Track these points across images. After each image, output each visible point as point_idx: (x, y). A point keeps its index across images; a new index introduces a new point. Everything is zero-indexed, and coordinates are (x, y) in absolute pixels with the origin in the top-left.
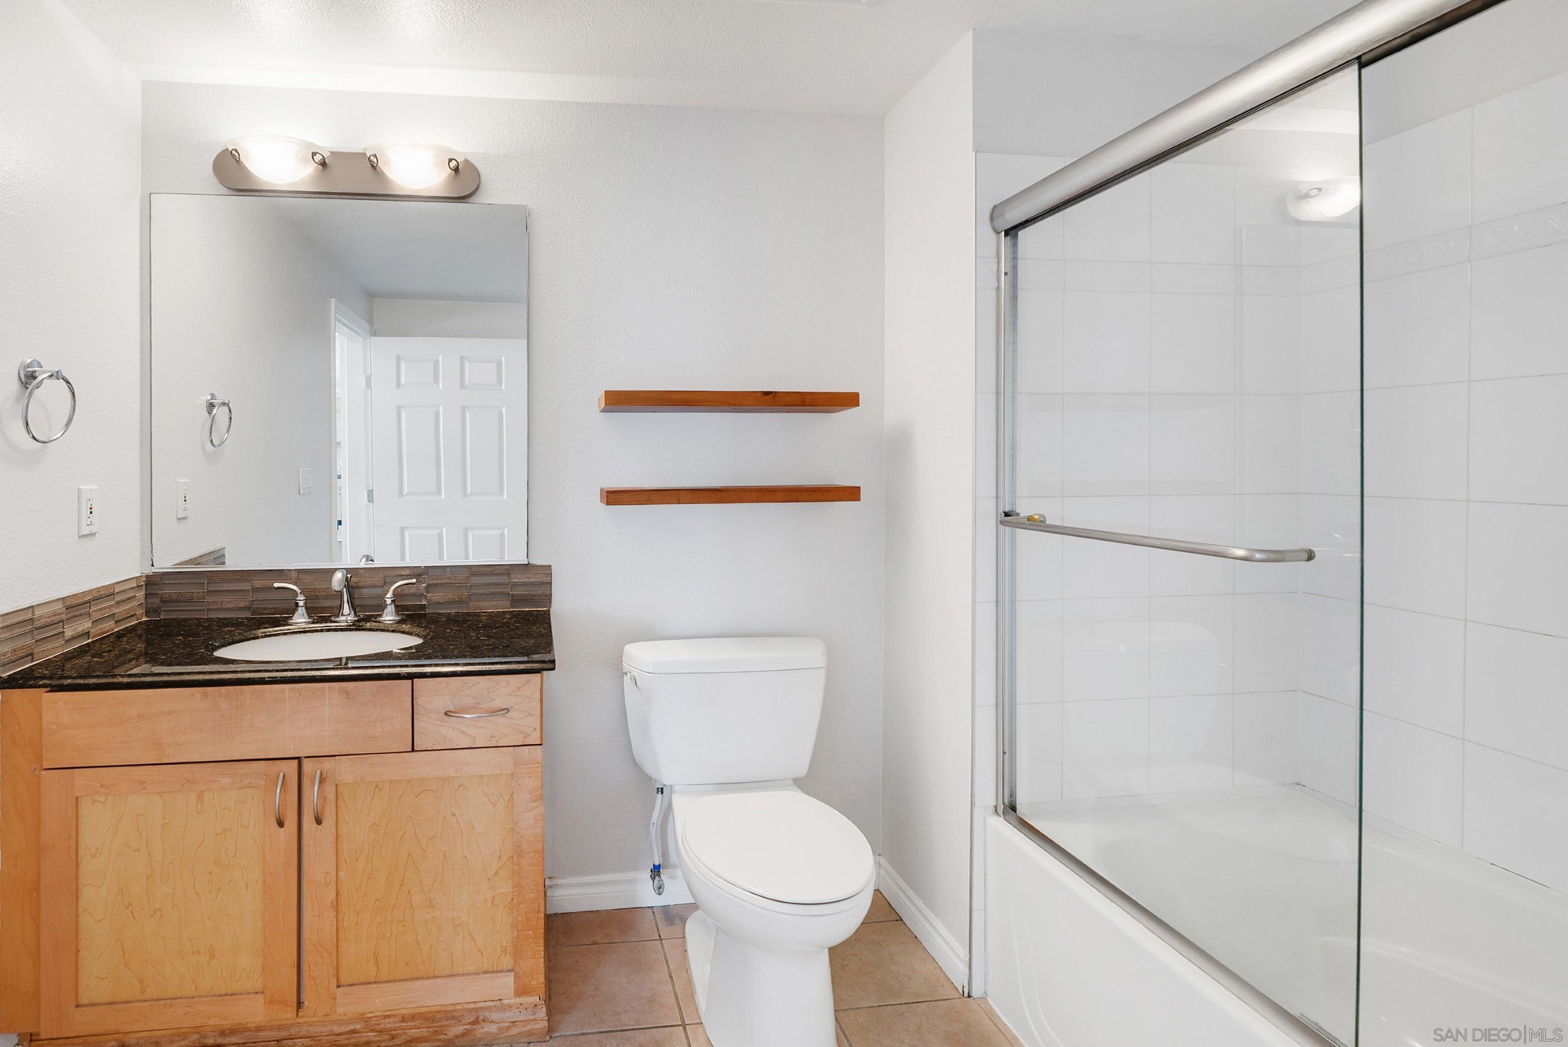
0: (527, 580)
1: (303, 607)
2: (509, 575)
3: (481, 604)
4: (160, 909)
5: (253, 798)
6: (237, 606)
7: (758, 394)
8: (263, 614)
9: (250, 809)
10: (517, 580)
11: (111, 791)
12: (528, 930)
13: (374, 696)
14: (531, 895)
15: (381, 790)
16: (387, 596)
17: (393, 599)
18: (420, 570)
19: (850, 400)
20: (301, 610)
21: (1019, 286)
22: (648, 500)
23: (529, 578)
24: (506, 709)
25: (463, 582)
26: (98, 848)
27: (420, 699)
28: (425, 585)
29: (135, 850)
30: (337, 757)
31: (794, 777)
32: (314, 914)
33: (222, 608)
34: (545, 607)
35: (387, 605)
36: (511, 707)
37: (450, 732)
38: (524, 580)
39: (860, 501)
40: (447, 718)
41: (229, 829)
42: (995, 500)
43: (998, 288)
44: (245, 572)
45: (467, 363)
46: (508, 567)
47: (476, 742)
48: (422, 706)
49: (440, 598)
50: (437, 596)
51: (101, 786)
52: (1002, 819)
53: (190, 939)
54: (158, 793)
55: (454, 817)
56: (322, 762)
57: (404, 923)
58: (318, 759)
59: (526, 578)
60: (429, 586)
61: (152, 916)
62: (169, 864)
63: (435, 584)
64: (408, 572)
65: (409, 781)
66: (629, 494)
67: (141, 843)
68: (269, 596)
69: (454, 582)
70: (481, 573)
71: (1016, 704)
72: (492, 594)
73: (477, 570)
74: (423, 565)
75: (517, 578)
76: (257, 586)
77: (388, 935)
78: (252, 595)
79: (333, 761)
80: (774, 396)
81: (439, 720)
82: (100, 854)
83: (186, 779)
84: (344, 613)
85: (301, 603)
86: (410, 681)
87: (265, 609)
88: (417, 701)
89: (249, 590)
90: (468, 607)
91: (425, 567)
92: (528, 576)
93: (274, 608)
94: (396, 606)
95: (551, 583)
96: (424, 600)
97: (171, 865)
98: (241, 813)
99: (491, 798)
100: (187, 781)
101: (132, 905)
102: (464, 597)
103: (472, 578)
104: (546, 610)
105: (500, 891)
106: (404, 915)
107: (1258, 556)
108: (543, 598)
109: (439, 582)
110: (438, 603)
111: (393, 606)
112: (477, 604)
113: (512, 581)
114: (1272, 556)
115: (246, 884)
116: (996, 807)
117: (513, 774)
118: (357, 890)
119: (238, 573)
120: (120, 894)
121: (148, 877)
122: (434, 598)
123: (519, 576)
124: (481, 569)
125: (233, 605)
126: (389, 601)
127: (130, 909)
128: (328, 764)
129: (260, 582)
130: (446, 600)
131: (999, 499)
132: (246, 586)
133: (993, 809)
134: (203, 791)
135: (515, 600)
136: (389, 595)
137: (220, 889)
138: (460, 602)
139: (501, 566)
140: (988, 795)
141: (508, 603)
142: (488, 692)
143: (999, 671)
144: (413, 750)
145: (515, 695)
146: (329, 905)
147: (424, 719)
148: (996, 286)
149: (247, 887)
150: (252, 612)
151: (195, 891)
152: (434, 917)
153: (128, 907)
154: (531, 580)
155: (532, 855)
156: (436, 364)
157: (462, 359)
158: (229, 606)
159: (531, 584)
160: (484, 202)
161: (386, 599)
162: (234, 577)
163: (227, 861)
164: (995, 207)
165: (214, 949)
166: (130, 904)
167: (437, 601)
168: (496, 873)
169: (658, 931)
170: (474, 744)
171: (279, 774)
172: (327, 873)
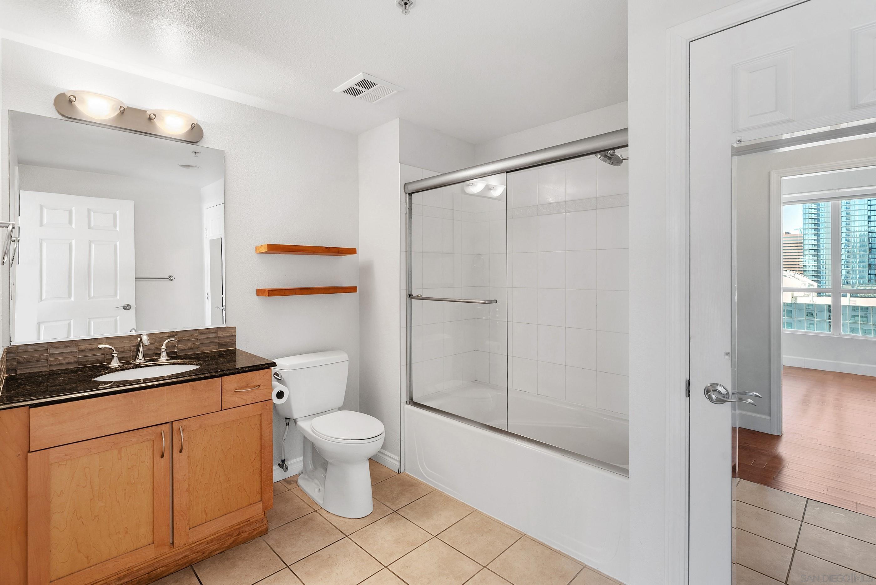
0: (225, 335)
1: (116, 357)
2: (217, 333)
3: (204, 348)
4: (98, 516)
5: (147, 446)
6: (69, 362)
7: (324, 248)
8: (86, 365)
9: (146, 452)
10: (221, 335)
11: (71, 457)
12: (267, 481)
13: (205, 387)
14: (269, 465)
15: (207, 431)
16: (162, 348)
17: (166, 349)
18: (174, 333)
19: (353, 251)
20: (116, 359)
21: (412, 213)
22: (284, 294)
23: (226, 334)
24: (258, 386)
25: (196, 338)
26: (62, 491)
27: (224, 386)
28: (177, 341)
29: (84, 487)
30: (188, 419)
31: (338, 407)
32: (179, 497)
33: (59, 363)
34: (234, 347)
35: (162, 352)
36: (260, 385)
37: (237, 399)
38: (224, 335)
39: (357, 292)
40: (235, 393)
41: (135, 465)
42: (405, 290)
43: (406, 214)
44: (74, 341)
45: (93, 213)
46: (217, 329)
47: (247, 402)
48: (225, 389)
49: (184, 347)
50: (183, 346)
51: (65, 455)
52: (409, 405)
53: (114, 527)
54: (96, 453)
55: (238, 438)
56: (182, 422)
57: (217, 492)
58: (180, 421)
59: (225, 334)
60: (179, 341)
61: (93, 520)
62: (103, 490)
63: (181, 340)
64: (167, 335)
65: (219, 425)
66: (277, 291)
67: (87, 482)
68: (94, 353)
69: (191, 338)
70: (204, 333)
71: (412, 364)
72: (209, 343)
73: (202, 331)
74: (175, 330)
75: (221, 334)
76: (81, 349)
77: (211, 499)
78: (78, 354)
79: (187, 420)
80: (329, 249)
81: (232, 394)
82: (63, 494)
83: (113, 443)
84: (139, 358)
85: (116, 355)
86: (220, 378)
87: (86, 362)
88: (223, 387)
89: (76, 351)
90: (198, 350)
91: (176, 331)
92: (226, 333)
93: (92, 361)
94: (167, 353)
95: (235, 335)
96: (176, 349)
97: (104, 490)
98: (141, 455)
99: (252, 426)
100: (114, 443)
101: (82, 517)
102: (196, 345)
103: (200, 336)
104: (234, 349)
105: (256, 467)
106: (217, 488)
107: (487, 302)
108: (233, 343)
109: (183, 339)
110: (184, 350)
111: (165, 352)
112: (202, 348)
113: (219, 336)
114: (489, 302)
115: (144, 491)
116: (407, 402)
117: (261, 414)
118: (197, 481)
119: (70, 342)
120: (75, 512)
121: (91, 500)
122: (181, 348)
123: (222, 333)
124: (204, 331)
125: (66, 361)
126: (163, 350)
127: (81, 519)
128: (185, 423)
129: (84, 346)
130: (187, 348)
131: (407, 290)
132: (75, 349)
133: (406, 402)
134: (121, 448)
135: (220, 345)
136: (164, 347)
137: (130, 497)
138: (194, 348)
139: (213, 329)
140: (404, 398)
141: (216, 347)
142: (252, 379)
143: (407, 353)
144: (221, 410)
145: (262, 379)
146: (185, 491)
147: (226, 395)
148: (405, 212)
149: (144, 493)
150: (79, 364)
151: (117, 501)
152: (230, 485)
153: (80, 519)
154: (227, 335)
155: (269, 448)
156: (70, 213)
157: (89, 211)
158: (64, 362)
159: (227, 336)
160: (204, 146)
161: (161, 349)
162: (67, 345)
163: (134, 482)
164: (405, 184)
165: (127, 529)
166: (81, 517)
167: (183, 349)
168: (254, 460)
169: (287, 488)
170: (246, 403)
171: (161, 432)
172: (185, 475)
